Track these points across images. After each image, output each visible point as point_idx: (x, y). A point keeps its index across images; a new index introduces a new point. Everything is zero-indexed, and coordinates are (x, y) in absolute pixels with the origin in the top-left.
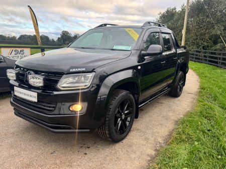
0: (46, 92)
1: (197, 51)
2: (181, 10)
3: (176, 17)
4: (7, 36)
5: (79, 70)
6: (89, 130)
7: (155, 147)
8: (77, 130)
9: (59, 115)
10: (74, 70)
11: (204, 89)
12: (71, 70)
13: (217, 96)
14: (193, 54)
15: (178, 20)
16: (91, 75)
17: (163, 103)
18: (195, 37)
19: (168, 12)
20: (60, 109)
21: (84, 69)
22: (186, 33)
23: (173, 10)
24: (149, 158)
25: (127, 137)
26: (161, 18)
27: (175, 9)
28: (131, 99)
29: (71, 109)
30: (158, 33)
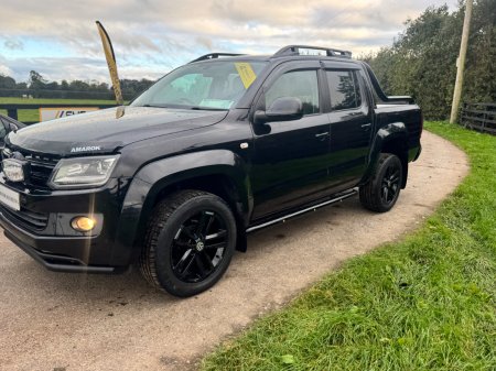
0: (37, 193)
1: (490, 108)
2: (457, 10)
3: (444, 29)
4: (90, 83)
5: (89, 149)
6: (111, 269)
7: (259, 311)
8: (86, 268)
9: (55, 236)
10: (79, 150)
11: (460, 196)
12: (73, 150)
13: (478, 213)
14: (480, 115)
15: (449, 34)
16: (112, 160)
17: (338, 224)
18: (488, 75)
19: (427, 16)
20: (55, 224)
21: (97, 148)
22: (466, 66)
23: (440, 11)
24: (231, 332)
25: (212, 289)
26: (410, 31)
27: (446, 8)
28: (220, 210)
29: (75, 226)
30: (316, 69)
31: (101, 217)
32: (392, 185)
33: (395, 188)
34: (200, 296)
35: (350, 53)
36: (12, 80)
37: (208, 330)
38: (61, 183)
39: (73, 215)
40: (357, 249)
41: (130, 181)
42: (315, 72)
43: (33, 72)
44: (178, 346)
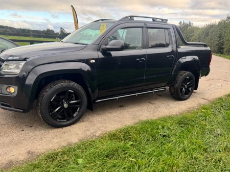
5: (15, 58)
6: (22, 110)
7: (85, 138)
8: (13, 109)
9: (2, 94)
10: (11, 58)
12: (9, 58)
17: (153, 104)
20: (1, 89)
21: (18, 58)
24: (65, 145)
28: (77, 90)
29: (8, 91)
30: (142, 27)
31: (17, 87)
32: (189, 87)
33: (190, 89)
34: (64, 128)
35: (167, 20)
36: (53, 31)
37: (57, 143)
38: (4, 72)
39: (7, 86)
40: (154, 116)
41: (29, 73)
42: (141, 29)
43: (61, 28)
44: (39, 147)
